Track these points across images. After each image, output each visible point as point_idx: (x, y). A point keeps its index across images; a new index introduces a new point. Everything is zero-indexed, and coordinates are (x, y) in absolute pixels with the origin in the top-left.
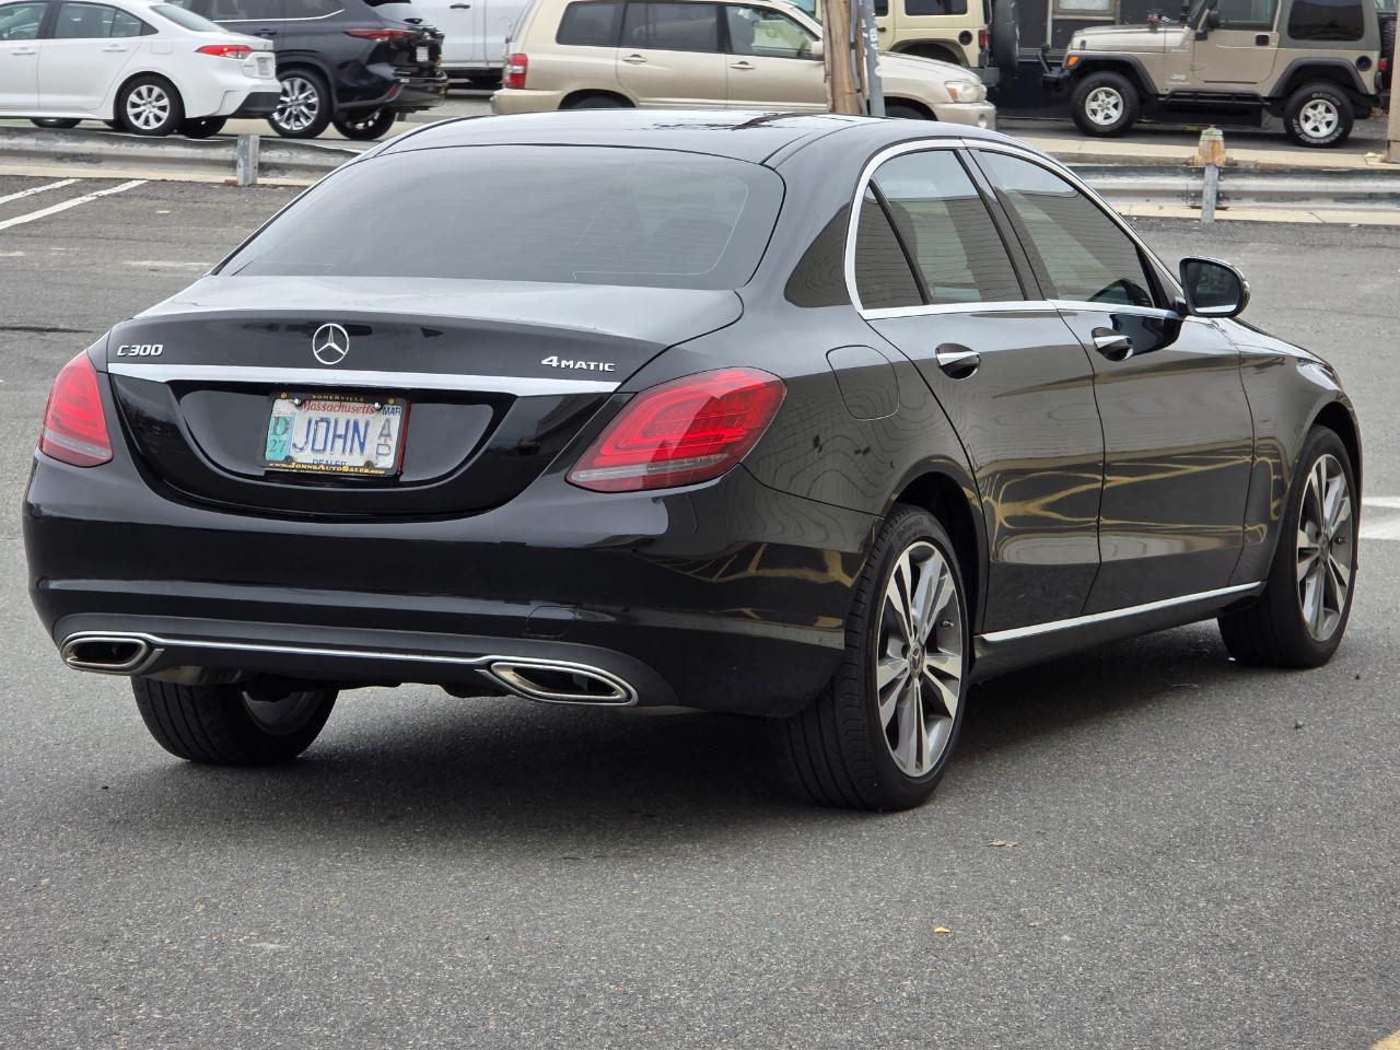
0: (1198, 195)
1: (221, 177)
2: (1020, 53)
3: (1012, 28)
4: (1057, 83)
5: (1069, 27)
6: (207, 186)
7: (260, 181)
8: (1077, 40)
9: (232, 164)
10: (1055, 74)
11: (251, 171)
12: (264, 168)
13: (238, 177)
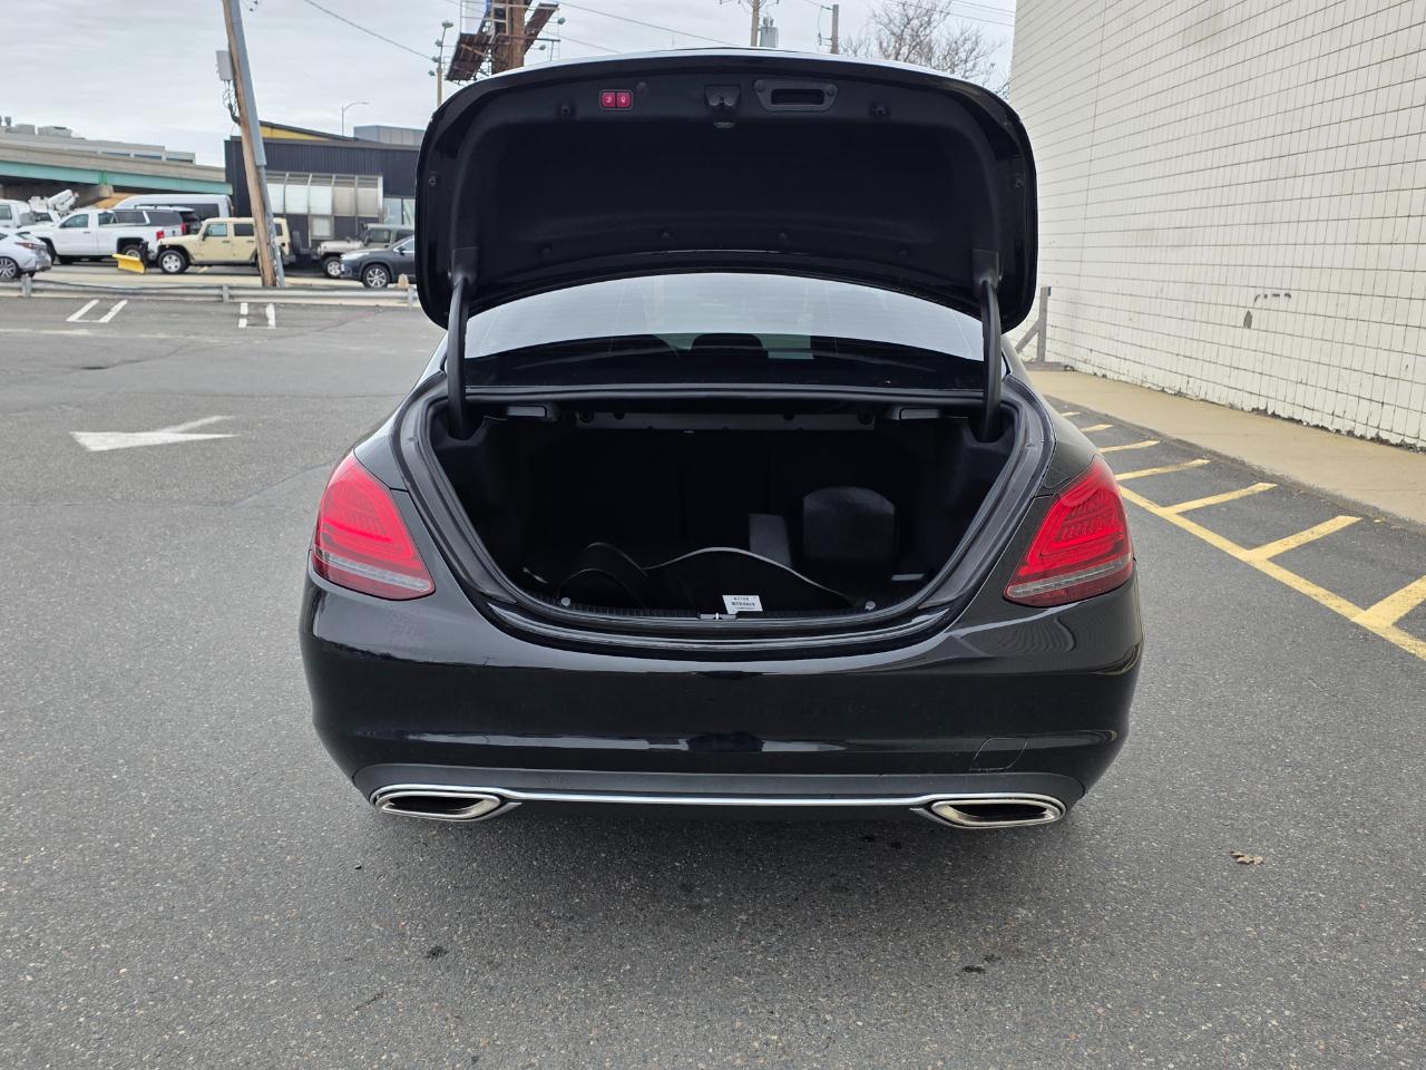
0: (406, 298)
1: (16, 294)
2: (303, 251)
3: (298, 240)
4: (316, 261)
5: (317, 242)
6: (11, 298)
7: (33, 295)
8: (323, 245)
9: (20, 289)
10: (315, 257)
11: (29, 291)
12: (34, 290)
13: (23, 294)
